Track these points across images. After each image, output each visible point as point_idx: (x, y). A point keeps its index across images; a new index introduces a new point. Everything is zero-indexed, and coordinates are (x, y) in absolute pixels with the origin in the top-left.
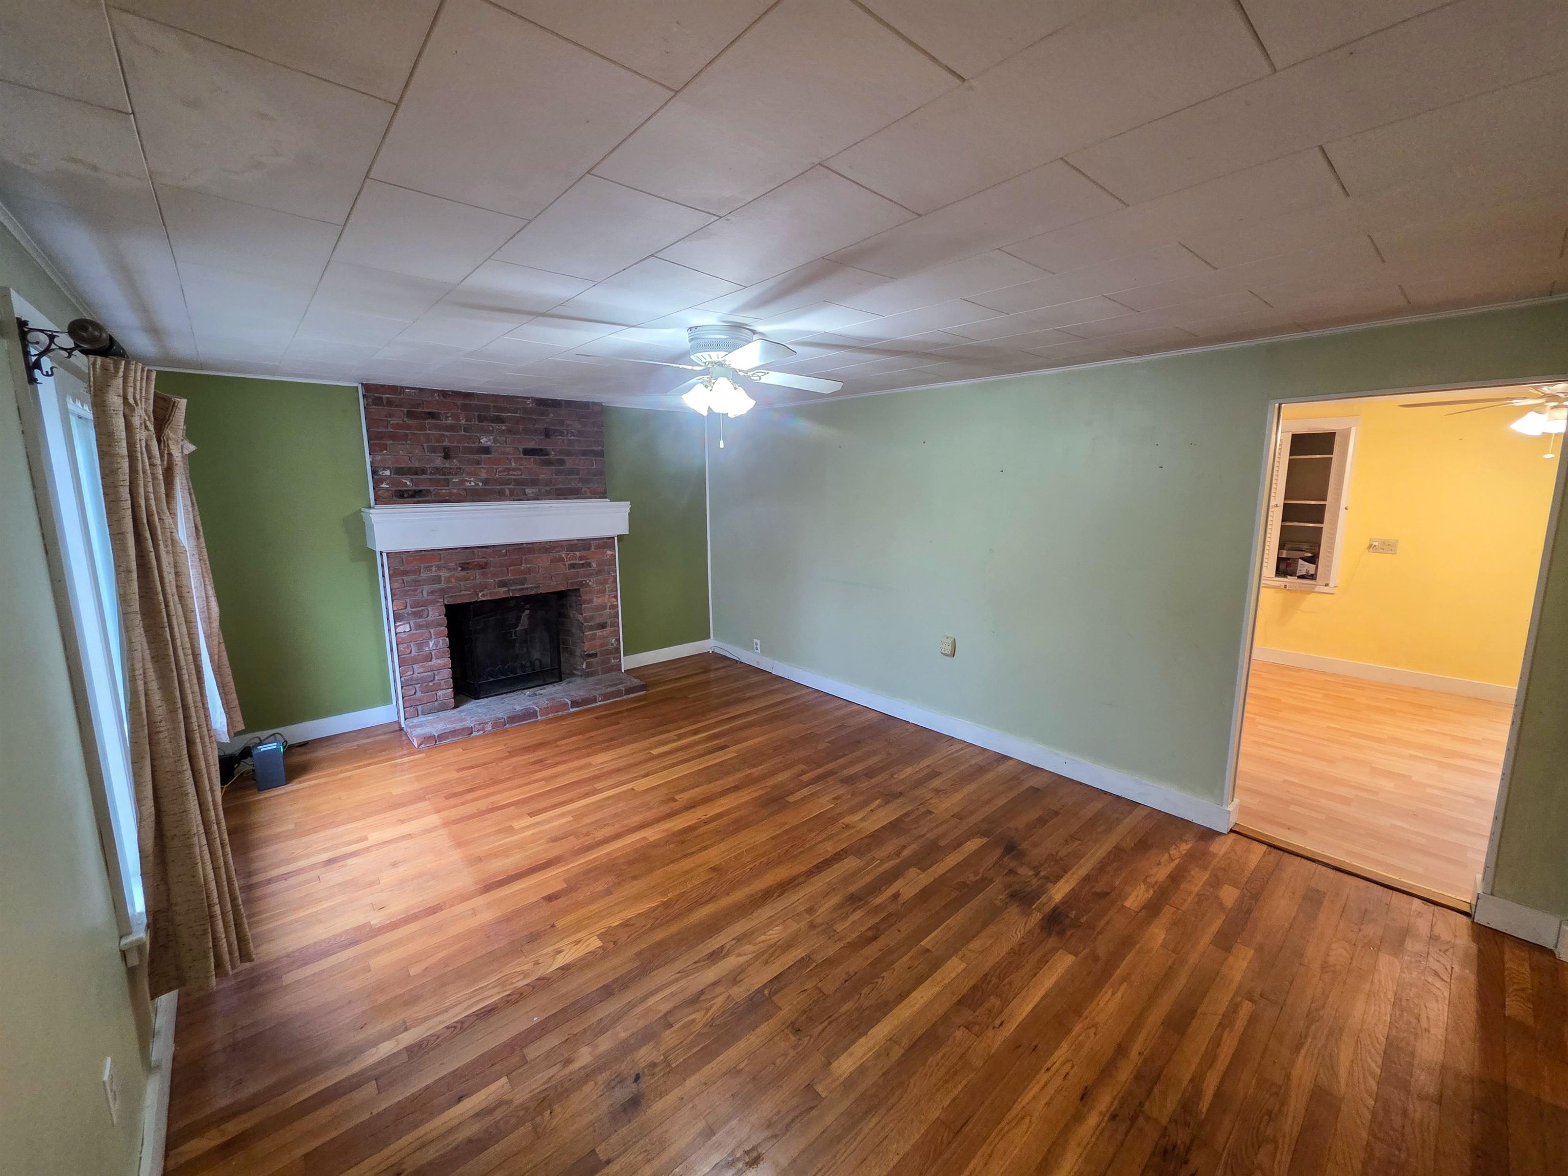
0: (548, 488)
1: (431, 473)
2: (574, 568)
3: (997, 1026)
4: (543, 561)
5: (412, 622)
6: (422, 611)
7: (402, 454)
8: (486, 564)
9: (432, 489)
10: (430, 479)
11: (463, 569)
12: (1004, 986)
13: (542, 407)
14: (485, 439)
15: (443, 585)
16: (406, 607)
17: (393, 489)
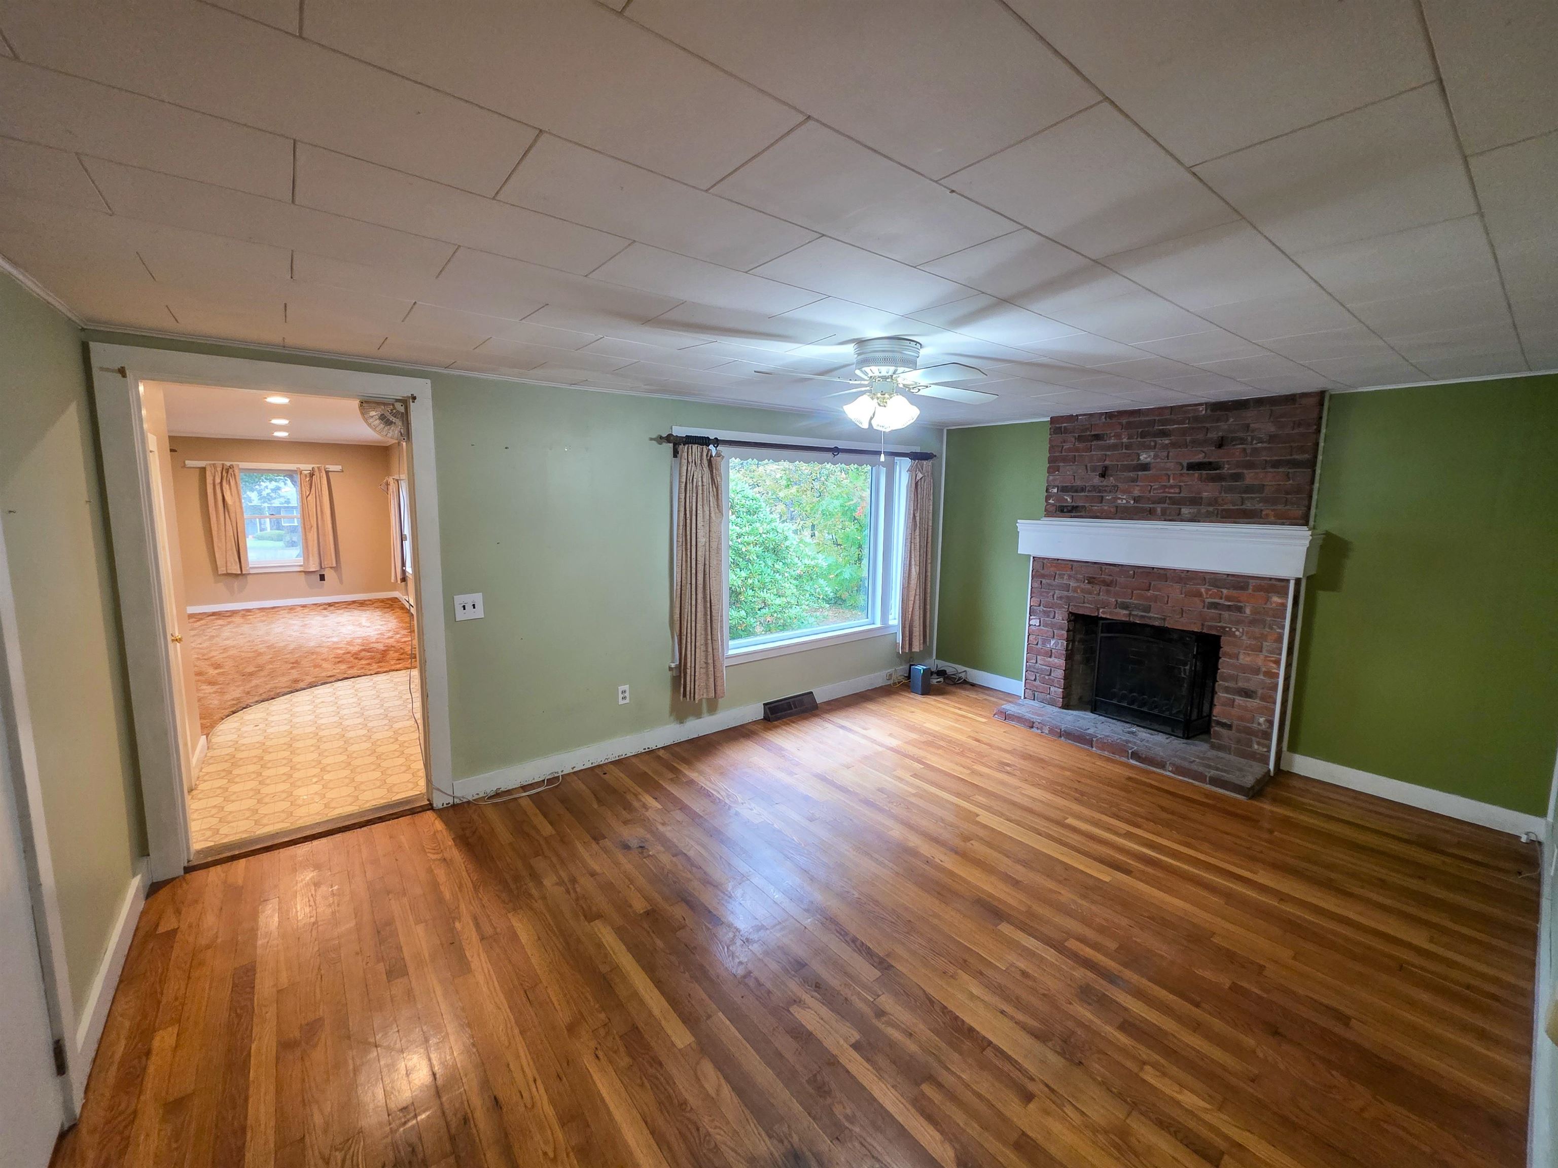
0: (1211, 509)
1: (1089, 491)
2: (1216, 608)
3: (597, 1052)
4: (1175, 592)
5: (1042, 619)
6: (1050, 611)
7: (1069, 473)
8: (1112, 582)
9: (1087, 505)
10: (1087, 496)
11: (1089, 583)
12: (641, 1078)
13: (1218, 413)
14: (1145, 456)
15: (1070, 594)
16: (1040, 606)
17: (1058, 505)
